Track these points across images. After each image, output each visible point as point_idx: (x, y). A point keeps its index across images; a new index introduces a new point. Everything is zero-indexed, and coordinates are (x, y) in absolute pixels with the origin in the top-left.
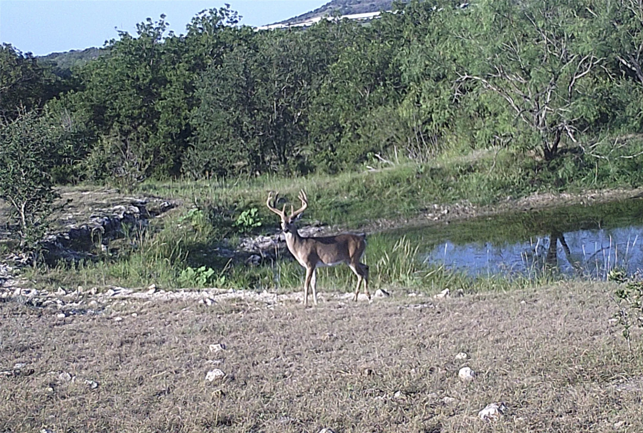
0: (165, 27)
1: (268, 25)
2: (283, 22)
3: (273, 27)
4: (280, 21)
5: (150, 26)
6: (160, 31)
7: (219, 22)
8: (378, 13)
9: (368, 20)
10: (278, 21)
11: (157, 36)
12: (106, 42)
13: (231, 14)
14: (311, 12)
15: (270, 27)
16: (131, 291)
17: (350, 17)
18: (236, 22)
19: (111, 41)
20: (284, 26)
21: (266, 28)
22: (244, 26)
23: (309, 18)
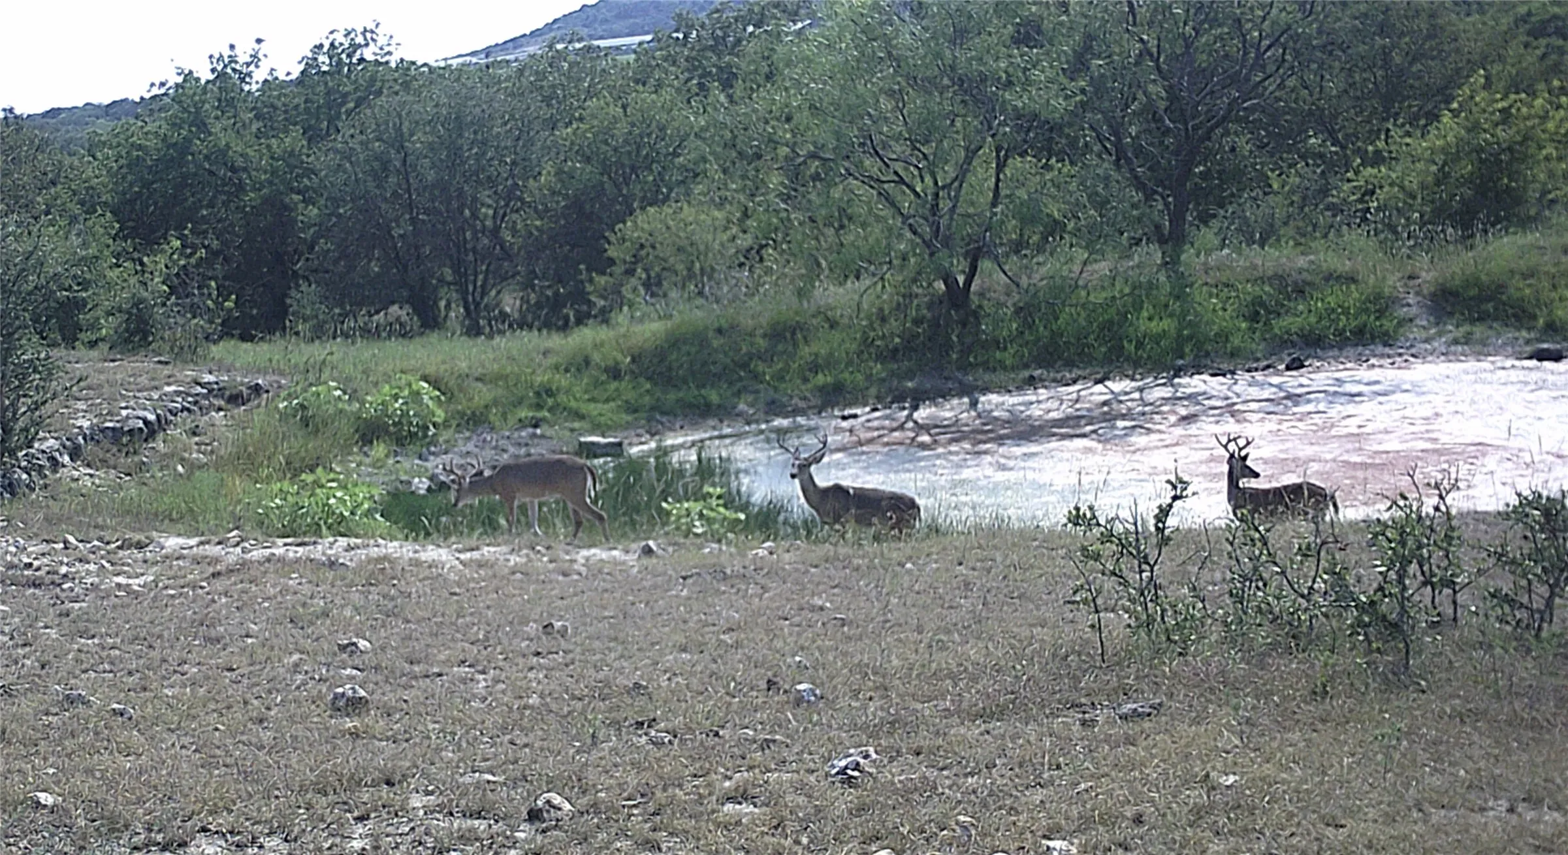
0: (259, 60)
1: (445, 59)
2: (473, 54)
3: (455, 63)
4: (469, 51)
5: (233, 59)
6: (252, 68)
7: (359, 52)
8: (649, 38)
9: (628, 50)
10: (464, 53)
11: (244, 77)
12: (152, 85)
13: (382, 41)
14: (524, 35)
15: (449, 62)
16: (193, 541)
17: (596, 43)
18: (389, 53)
19: (162, 84)
20: (474, 60)
21: (442, 64)
22: (402, 60)
23: (521, 46)
